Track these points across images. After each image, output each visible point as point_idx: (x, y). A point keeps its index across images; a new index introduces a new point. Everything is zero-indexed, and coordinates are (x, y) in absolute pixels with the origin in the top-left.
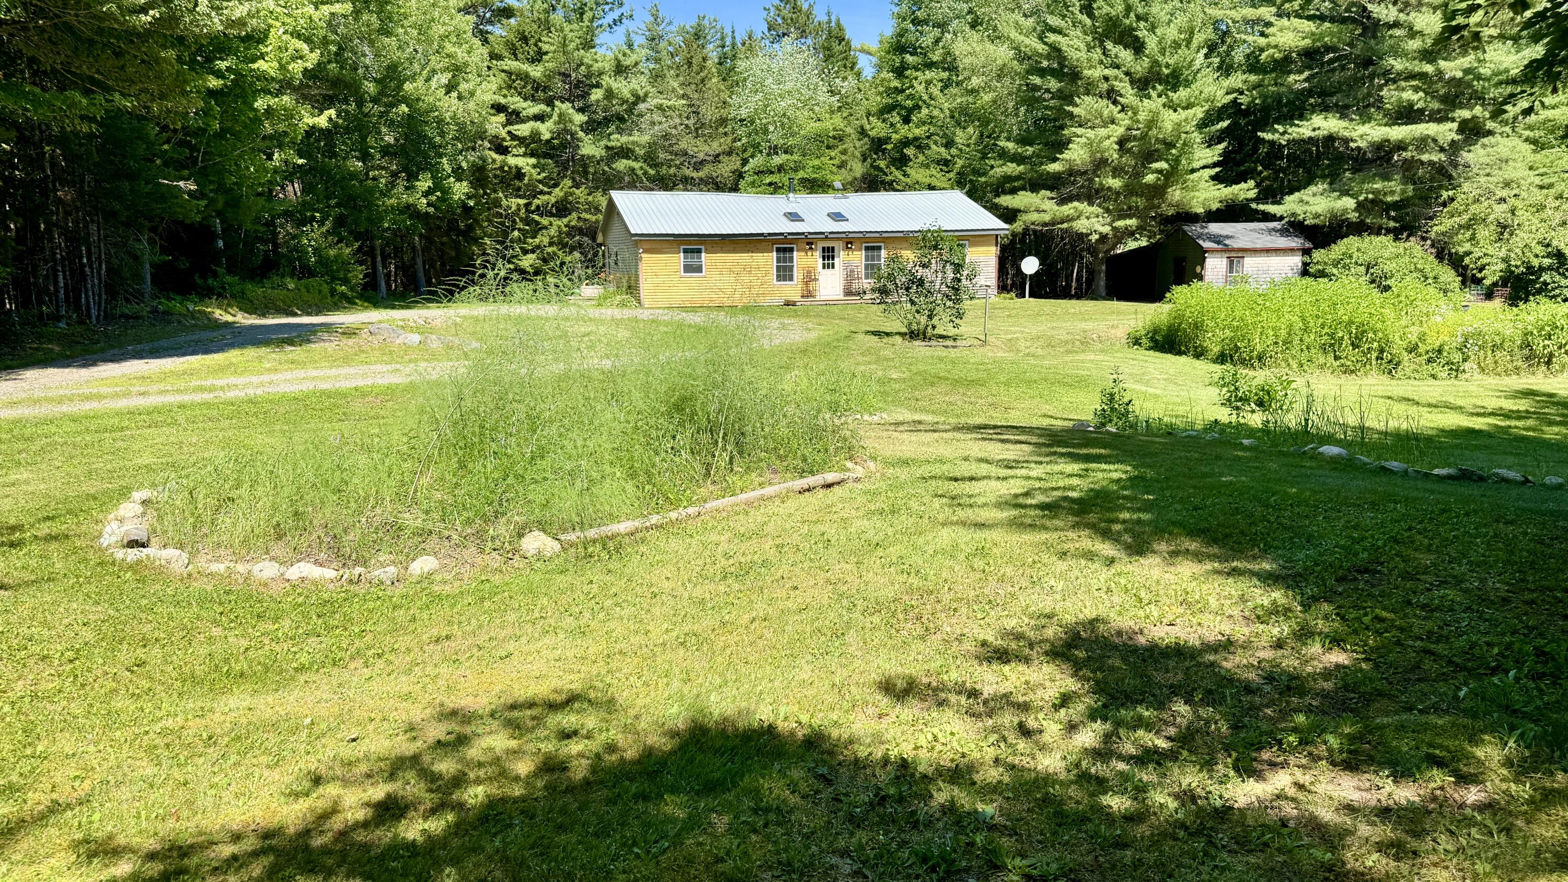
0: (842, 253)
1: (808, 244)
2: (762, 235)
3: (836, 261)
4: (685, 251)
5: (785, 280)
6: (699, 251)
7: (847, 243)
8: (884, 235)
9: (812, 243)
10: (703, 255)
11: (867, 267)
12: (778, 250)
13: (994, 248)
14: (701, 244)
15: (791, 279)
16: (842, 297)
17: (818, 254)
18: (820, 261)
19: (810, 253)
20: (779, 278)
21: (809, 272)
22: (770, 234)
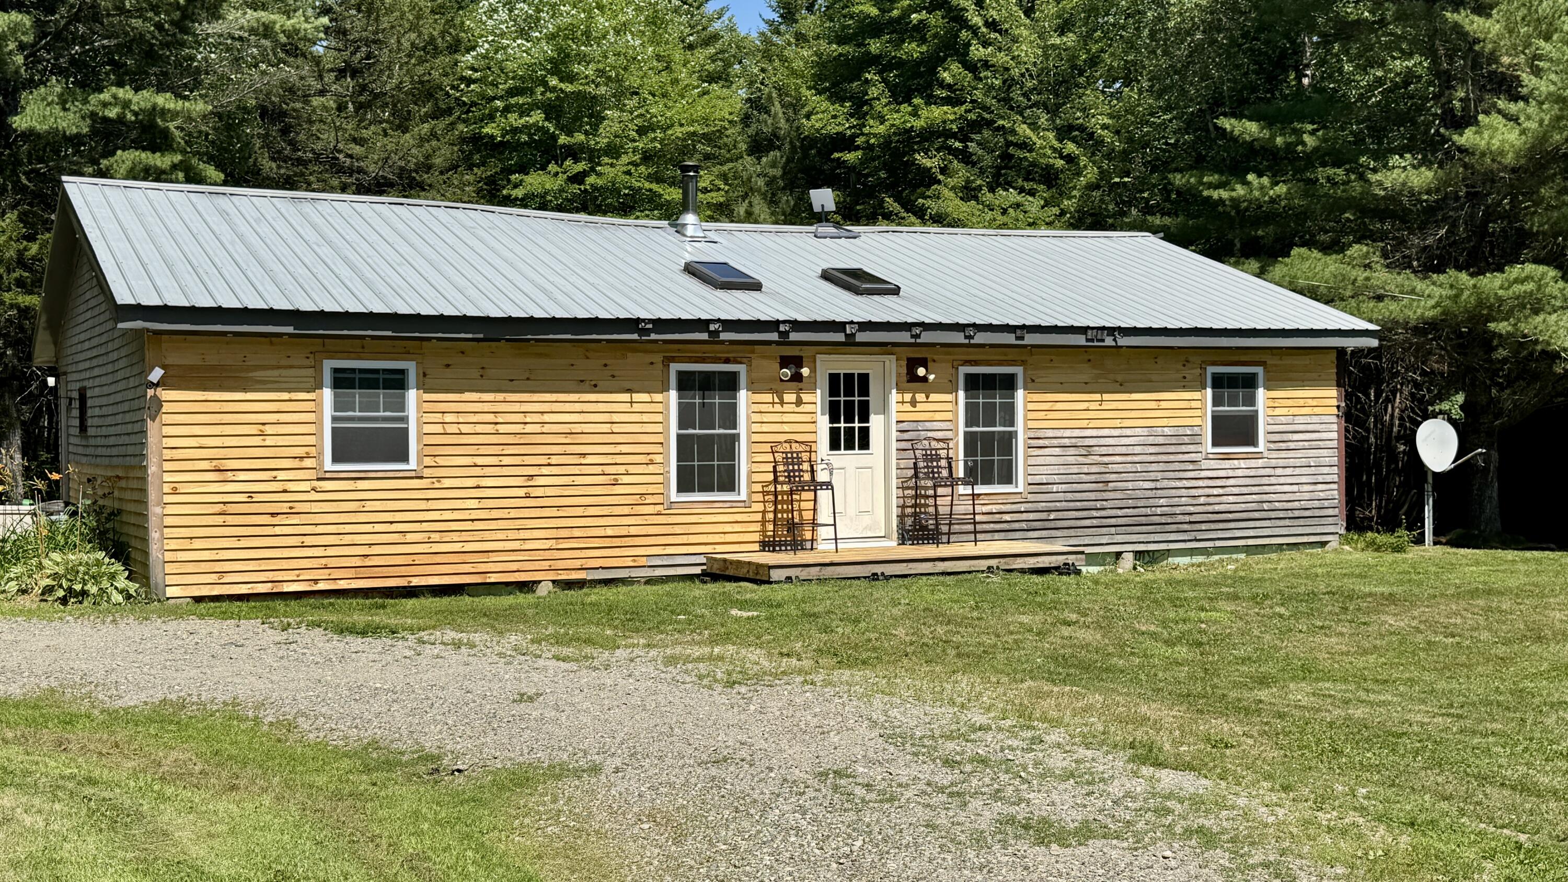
0: (894, 396)
1: (785, 362)
2: (632, 324)
3: (876, 423)
4: (342, 381)
5: (706, 487)
6: (397, 381)
7: (912, 364)
8: (1031, 339)
9: (798, 362)
10: (412, 395)
11: (970, 440)
12: (686, 383)
13: (1333, 392)
14: (406, 354)
15: (729, 484)
16: (891, 547)
17: (817, 399)
18: (824, 424)
19: (790, 397)
20: (684, 485)
21: (793, 460)
22: (661, 325)
